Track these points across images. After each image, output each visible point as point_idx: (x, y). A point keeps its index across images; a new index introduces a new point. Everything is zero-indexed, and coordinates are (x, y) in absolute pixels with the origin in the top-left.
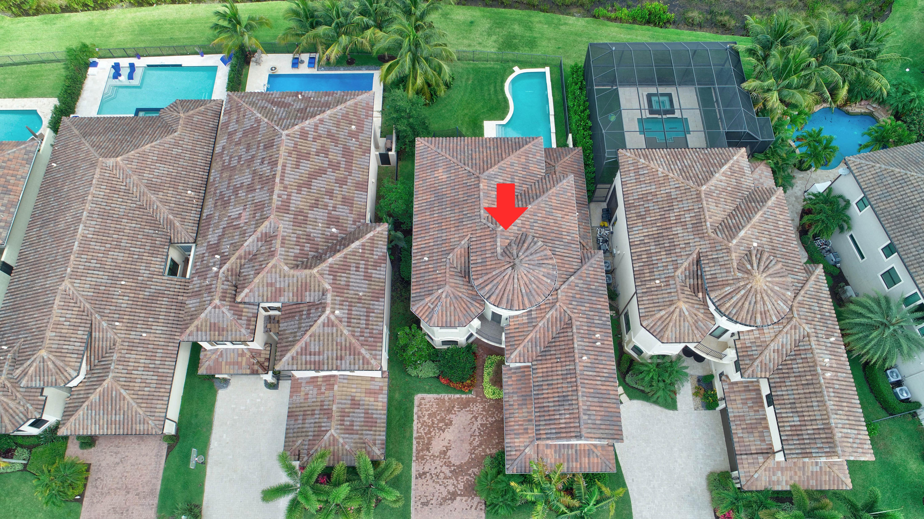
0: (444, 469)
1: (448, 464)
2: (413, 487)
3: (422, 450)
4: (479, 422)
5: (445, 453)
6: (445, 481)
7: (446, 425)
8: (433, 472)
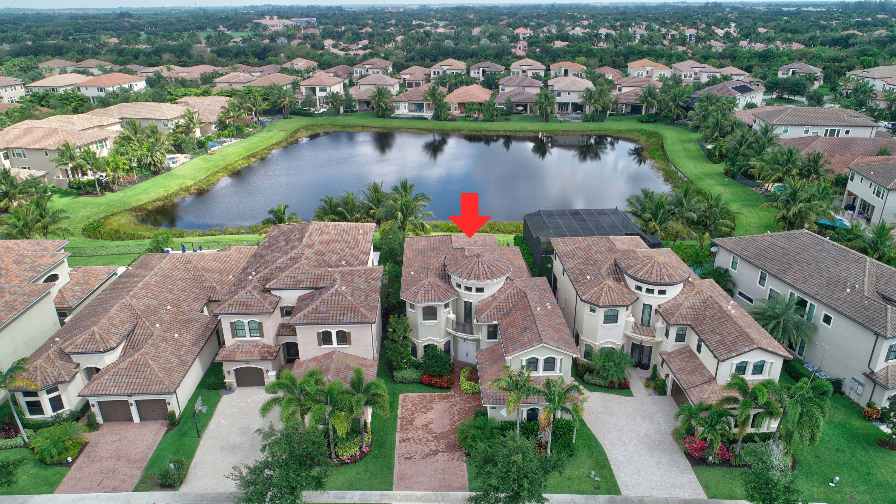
0: (426, 435)
1: (431, 433)
2: (397, 447)
3: (406, 425)
4: (458, 406)
5: (427, 426)
6: (428, 443)
7: (428, 410)
8: (416, 437)
